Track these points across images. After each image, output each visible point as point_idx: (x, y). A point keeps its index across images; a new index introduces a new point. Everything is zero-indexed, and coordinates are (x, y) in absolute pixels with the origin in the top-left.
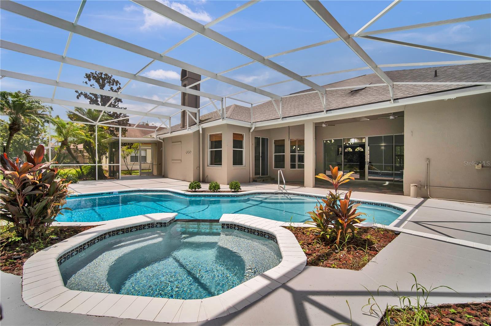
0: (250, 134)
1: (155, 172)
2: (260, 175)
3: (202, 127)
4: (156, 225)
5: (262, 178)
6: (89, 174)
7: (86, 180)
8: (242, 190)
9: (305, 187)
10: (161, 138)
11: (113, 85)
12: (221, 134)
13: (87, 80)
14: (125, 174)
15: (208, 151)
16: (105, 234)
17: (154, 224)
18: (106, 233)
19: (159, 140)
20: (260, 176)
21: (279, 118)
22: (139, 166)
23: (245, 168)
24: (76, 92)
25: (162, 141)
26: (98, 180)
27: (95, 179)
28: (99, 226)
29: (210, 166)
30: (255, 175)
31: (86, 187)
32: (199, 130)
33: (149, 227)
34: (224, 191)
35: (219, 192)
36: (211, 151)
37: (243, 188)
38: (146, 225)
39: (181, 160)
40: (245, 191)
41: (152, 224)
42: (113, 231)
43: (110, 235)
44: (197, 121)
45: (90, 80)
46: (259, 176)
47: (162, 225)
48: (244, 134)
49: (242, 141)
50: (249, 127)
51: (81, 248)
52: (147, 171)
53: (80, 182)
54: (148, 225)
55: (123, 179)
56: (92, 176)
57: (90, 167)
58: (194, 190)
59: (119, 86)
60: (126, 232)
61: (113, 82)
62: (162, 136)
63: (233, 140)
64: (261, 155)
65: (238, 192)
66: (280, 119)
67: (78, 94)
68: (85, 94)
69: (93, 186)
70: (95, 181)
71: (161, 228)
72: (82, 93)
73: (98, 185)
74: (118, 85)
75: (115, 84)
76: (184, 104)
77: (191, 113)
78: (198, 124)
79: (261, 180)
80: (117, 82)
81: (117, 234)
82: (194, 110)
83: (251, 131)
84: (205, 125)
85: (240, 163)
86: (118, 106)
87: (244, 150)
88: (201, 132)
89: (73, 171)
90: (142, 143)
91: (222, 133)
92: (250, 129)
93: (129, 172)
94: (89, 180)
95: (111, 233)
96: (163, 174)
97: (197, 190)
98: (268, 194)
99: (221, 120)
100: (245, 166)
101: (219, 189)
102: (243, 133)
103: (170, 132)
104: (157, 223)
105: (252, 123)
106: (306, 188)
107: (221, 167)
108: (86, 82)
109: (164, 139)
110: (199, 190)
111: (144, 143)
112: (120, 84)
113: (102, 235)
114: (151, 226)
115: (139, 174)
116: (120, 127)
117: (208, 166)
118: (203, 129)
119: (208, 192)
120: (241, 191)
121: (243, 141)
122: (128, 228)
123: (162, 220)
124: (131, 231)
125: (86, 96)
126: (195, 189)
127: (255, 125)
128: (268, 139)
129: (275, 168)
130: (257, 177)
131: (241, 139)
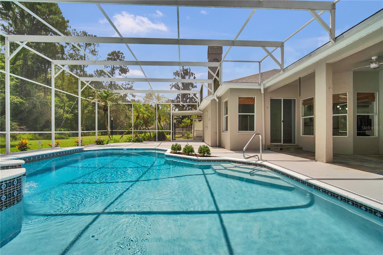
0: (263, 96)
2: (281, 143)
3: (216, 95)
7: (151, 141)
8: (211, 155)
9: (316, 161)
10: (201, 110)
15: (223, 118)
19: (199, 111)
26: (158, 141)
27: (156, 141)
29: (225, 132)
30: (271, 143)
39: (207, 127)
40: (216, 157)
44: (212, 91)
48: (254, 97)
49: (254, 105)
63: (239, 104)
64: (282, 119)
66: (282, 71)
78: (213, 93)
83: (262, 92)
87: (255, 114)
88: (217, 100)
91: (228, 99)
96: (203, 139)
97: (178, 151)
99: (220, 85)
100: (258, 132)
105: (260, 83)
106: (318, 162)
107: (228, 132)
109: (203, 111)
117: (223, 132)
118: (218, 98)
119: (183, 154)
127: (263, 85)
128: (295, 99)
129: (304, 135)
130: (274, 145)
131: (251, 103)
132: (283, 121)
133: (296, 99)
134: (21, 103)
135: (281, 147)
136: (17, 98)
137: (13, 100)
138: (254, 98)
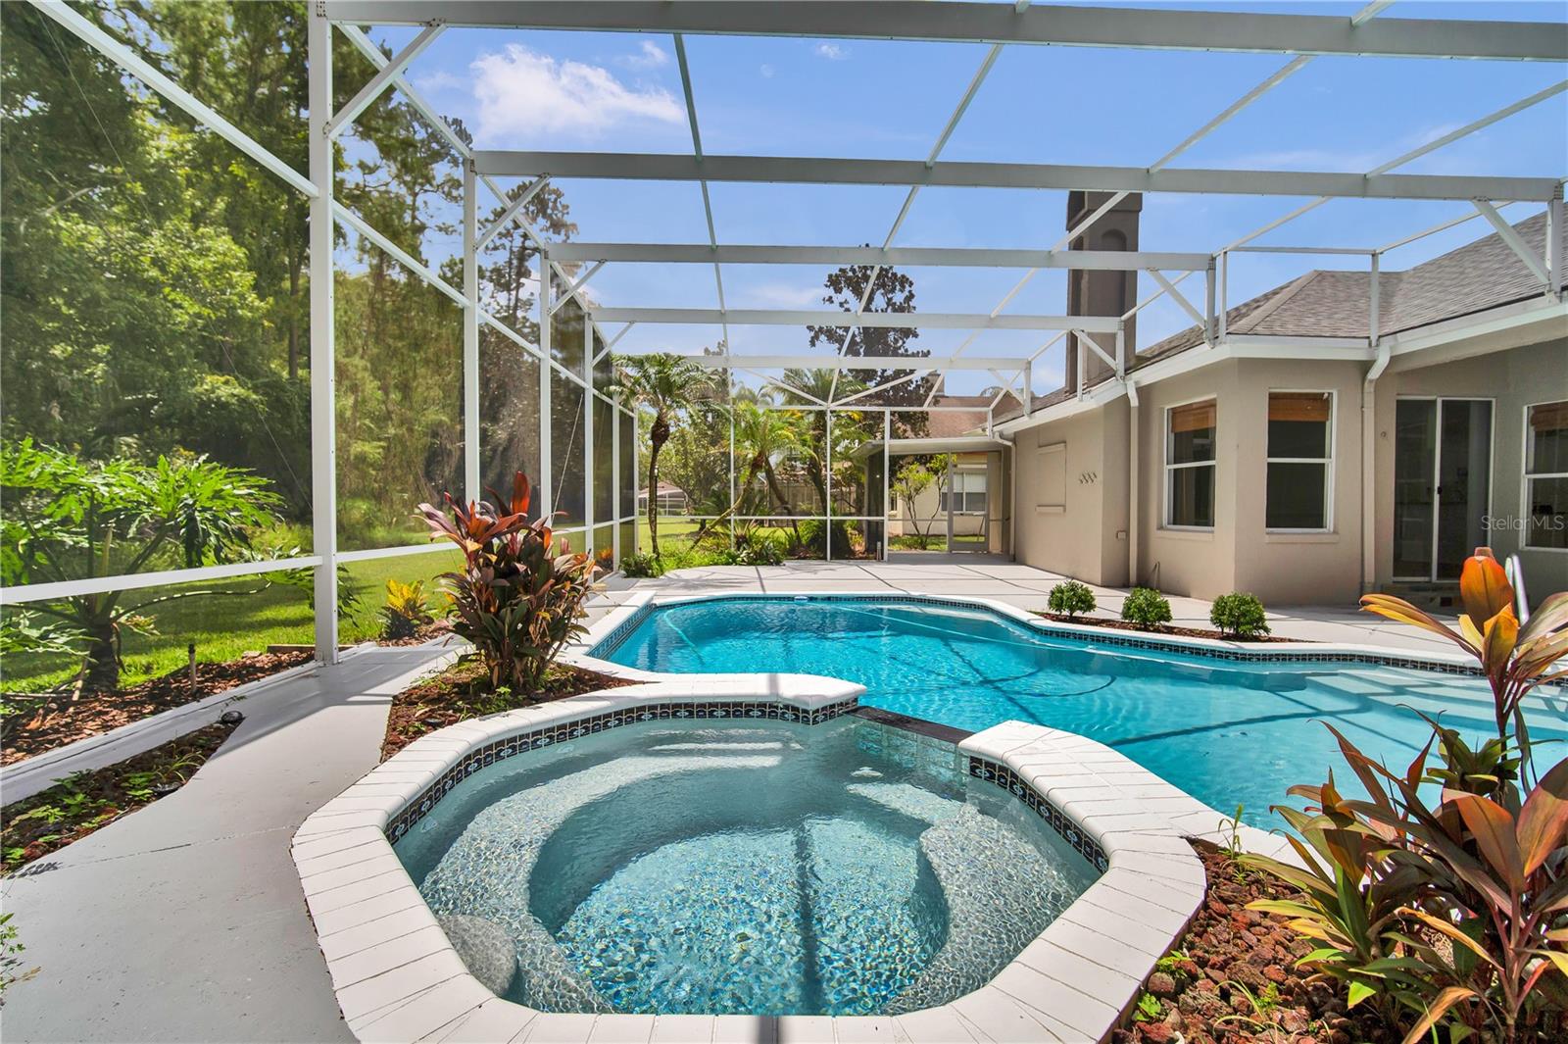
0: (1369, 388)
1: (995, 545)
2: (1430, 576)
3: (1136, 383)
4: (783, 713)
5: (1436, 588)
6: (813, 540)
7: (805, 558)
8: (1271, 635)
10: (1005, 433)
11: (893, 290)
12: (1211, 405)
13: (831, 292)
14: (910, 546)
15: (1163, 472)
16: (642, 708)
17: (777, 707)
18: (644, 707)
19: (1000, 441)
20: (1430, 582)
21: (1542, 294)
22: (946, 523)
23: (1336, 538)
24: (810, 328)
25: (1009, 444)
26: (831, 558)
27: (825, 558)
28: (641, 686)
29: (1168, 530)
30: (1395, 575)
31: (792, 577)
32: (1125, 397)
33: (763, 713)
34: (1191, 631)
35: (1170, 630)
36: (1175, 470)
37: (1279, 624)
38: (753, 706)
39: (1064, 506)
40: (1290, 641)
41: (771, 706)
42: (663, 706)
43: (654, 716)
44: (1118, 364)
45: (838, 291)
46: (1427, 579)
47: (796, 713)
48: (1331, 394)
49: (1323, 425)
50: (1361, 356)
51: (563, 732)
52: (975, 539)
53: (787, 563)
54: (759, 705)
55: (895, 559)
56: (819, 549)
57: (816, 523)
58: (1066, 613)
59: (910, 292)
60: (698, 716)
61: (893, 283)
62: (1012, 427)
63: (1270, 422)
64: (1437, 484)
65: (1257, 639)
66: (1549, 297)
67: (812, 334)
68: (828, 331)
69: (813, 576)
70: (823, 562)
71: (795, 724)
72: (821, 329)
73: (821, 574)
74: (907, 288)
75: (898, 287)
76: (1075, 310)
77: (1091, 336)
78: (1121, 372)
79: (1432, 600)
80: (904, 281)
81: (674, 715)
82: (1110, 325)
83: (1374, 373)
84: (1148, 375)
85: (1313, 516)
86: (906, 350)
87: (1332, 465)
88: (1134, 402)
89: (781, 534)
90: (958, 454)
91: (1215, 399)
92: (1365, 366)
93: (919, 543)
94: (810, 558)
95: (659, 711)
96: (1012, 552)
97: (1078, 614)
98: (1422, 668)
99: (1206, 347)
100: (1335, 532)
101: (1168, 619)
102: (1326, 391)
103: (1029, 411)
104: (786, 707)
105: (1374, 339)
107: (1212, 532)
108: (830, 300)
109: (1016, 438)
110: (1087, 615)
111: (965, 453)
112: (911, 284)
113: (630, 710)
114: (768, 710)
115: (945, 547)
116: (887, 410)
117: (1161, 528)
118: (1142, 392)
119: (1123, 626)
120: (1270, 640)
121: (1328, 424)
122: (703, 705)
123: (796, 698)
124: (711, 715)
125: (832, 335)
126: (1072, 610)
127: (1391, 348)
128: (1490, 402)
129: (1532, 545)
130: (1407, 586)
131: (1314, 417)
132: (1439, 488)
133: (1494, 400)
134: (242, 401)
135: (1446, 595)
136: (226, 383)
137: (213, 392)
138: (1326, 395)
